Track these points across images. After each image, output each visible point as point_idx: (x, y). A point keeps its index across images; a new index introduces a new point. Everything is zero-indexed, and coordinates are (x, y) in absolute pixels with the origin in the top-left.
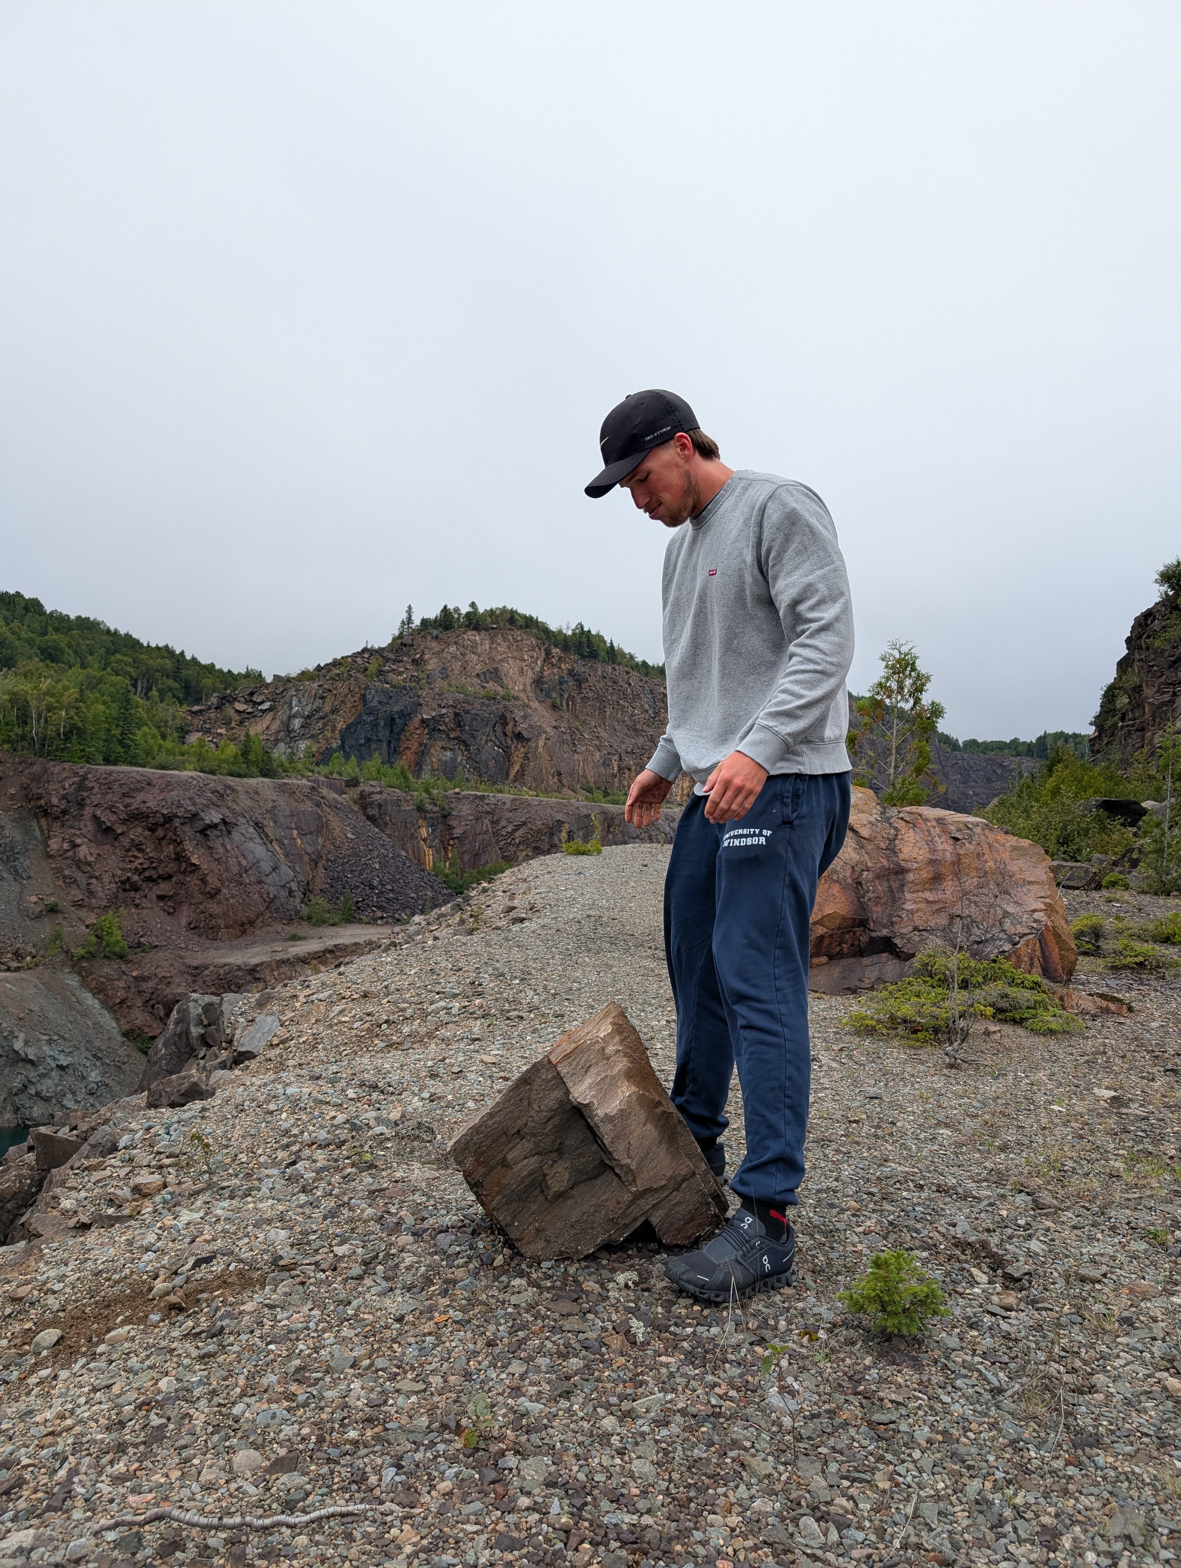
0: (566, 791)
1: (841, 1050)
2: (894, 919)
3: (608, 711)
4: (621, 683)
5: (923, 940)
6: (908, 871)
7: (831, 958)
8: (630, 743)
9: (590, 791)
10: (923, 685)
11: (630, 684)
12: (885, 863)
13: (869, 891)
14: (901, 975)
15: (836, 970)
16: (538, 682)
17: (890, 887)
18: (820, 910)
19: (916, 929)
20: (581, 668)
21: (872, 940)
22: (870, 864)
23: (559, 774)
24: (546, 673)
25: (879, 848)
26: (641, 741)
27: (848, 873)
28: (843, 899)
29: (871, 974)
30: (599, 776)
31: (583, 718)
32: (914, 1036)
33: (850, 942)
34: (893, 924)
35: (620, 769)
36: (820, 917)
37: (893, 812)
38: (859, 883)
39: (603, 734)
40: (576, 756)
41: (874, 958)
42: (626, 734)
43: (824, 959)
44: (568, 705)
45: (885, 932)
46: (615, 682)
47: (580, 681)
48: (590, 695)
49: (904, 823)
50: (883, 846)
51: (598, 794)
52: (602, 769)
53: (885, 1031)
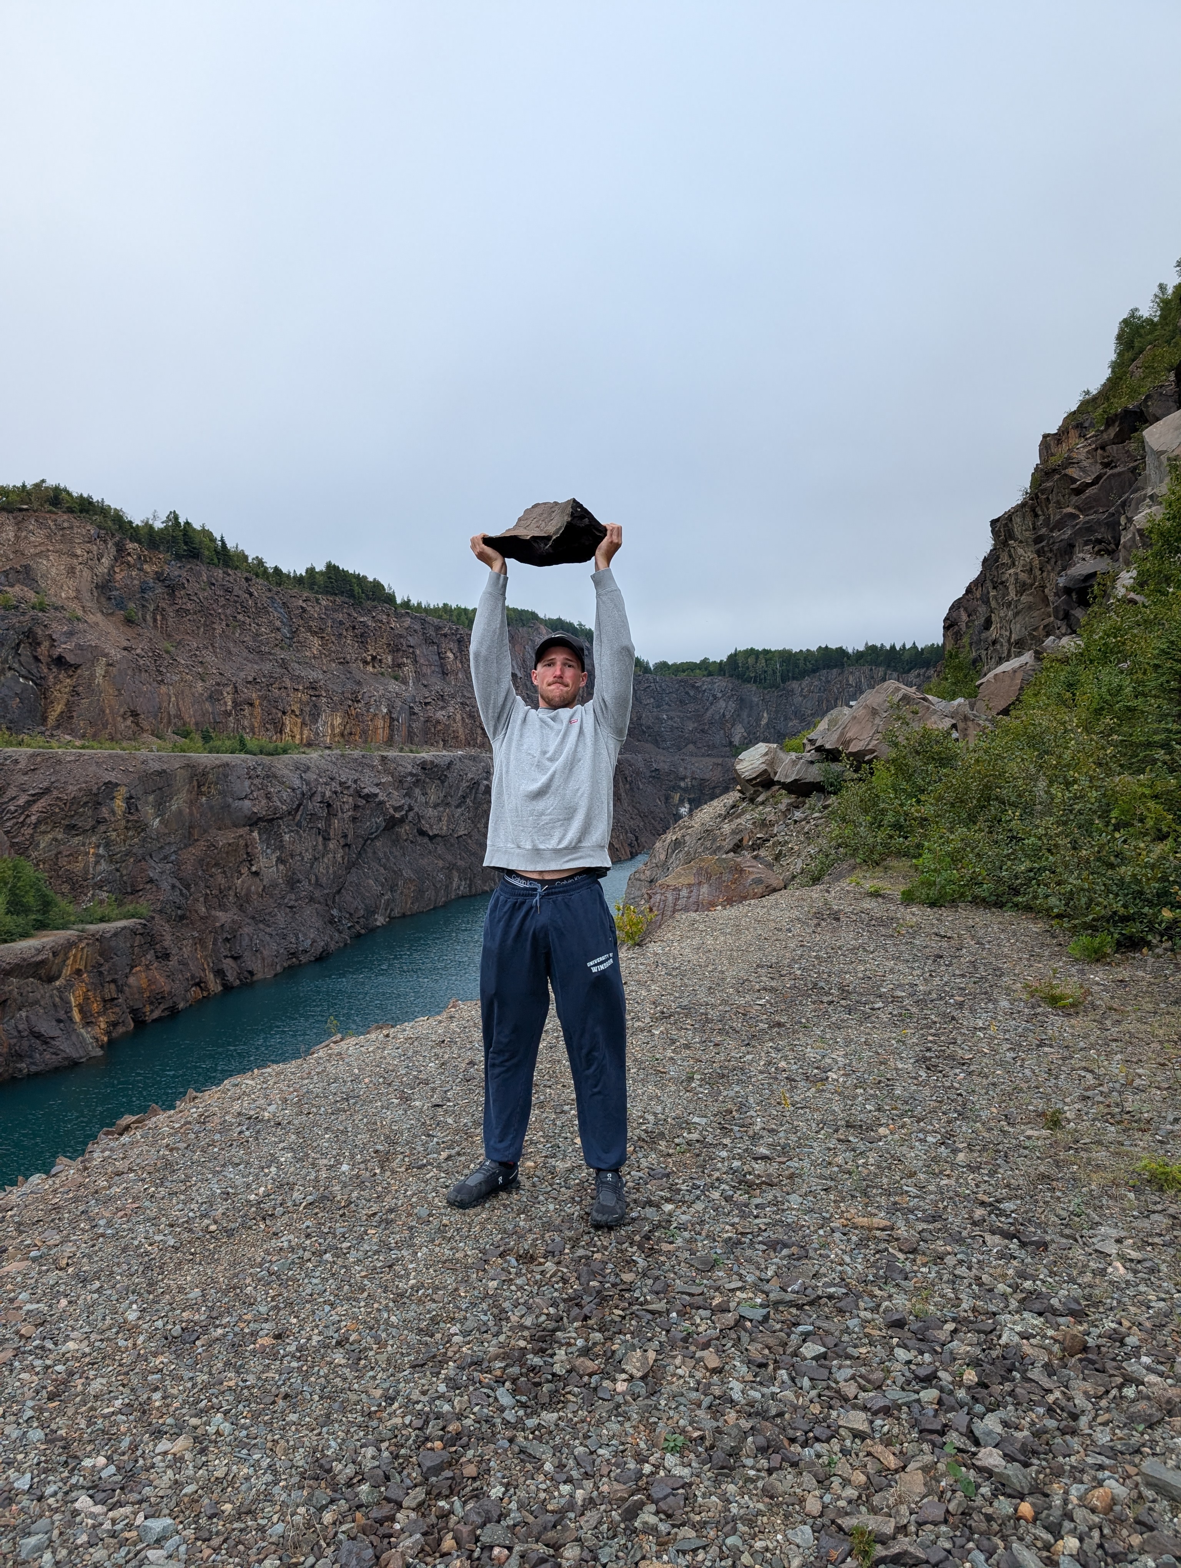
0: (147, 737)
3: (218, 629)
4: (238, 592)
8: (250, 671)
9: (185, 735)
11: (251, 594)
16: (104, 588)
20: (174, 570)
23: (135, 714)
24: (118, 577)
26: (267, 667)
30: (203, 715)
31: (178, 638)
35: (235, 703)
39: (210, 659)
40: (164, 689)
42: (247, 659)
44: (155, 620)
46: (228, 591)
47: (173, 588)
48: (189, 606)
51: (194, 740)
52: (208, 706)
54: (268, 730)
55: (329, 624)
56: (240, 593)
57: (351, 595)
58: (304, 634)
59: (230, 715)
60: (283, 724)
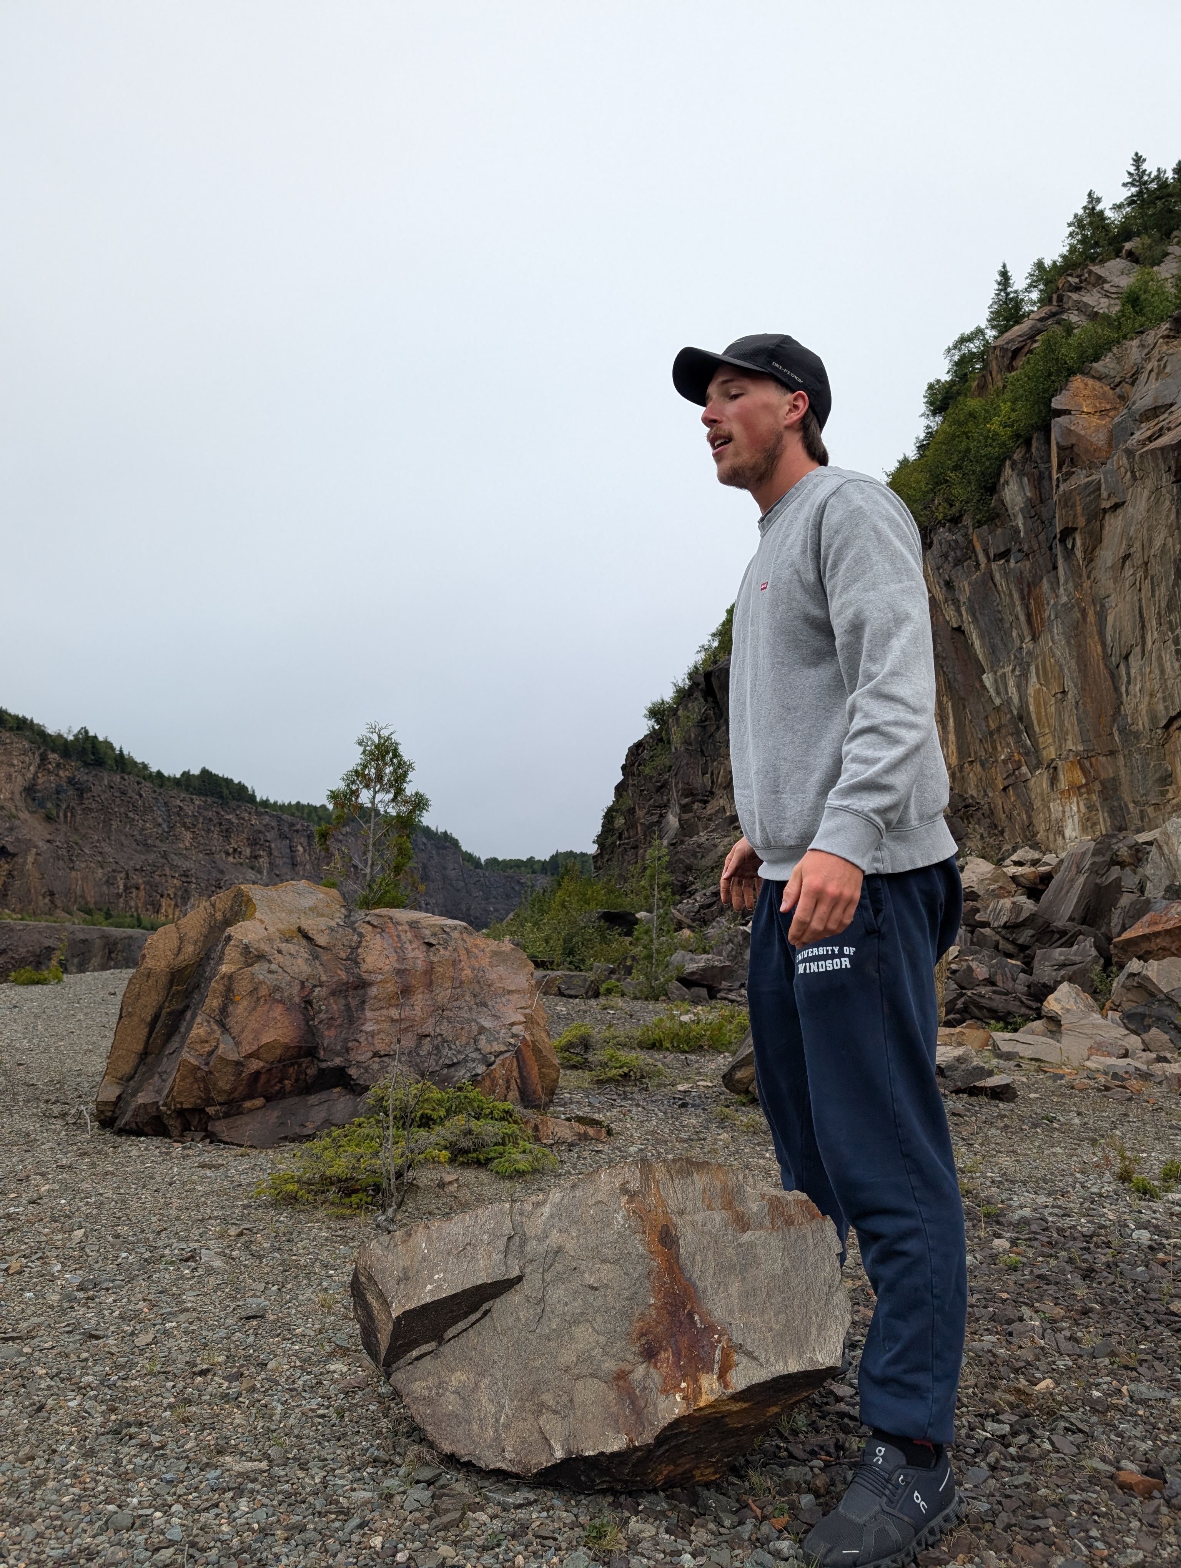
0: (60, 913)
1: (241, 1234)
2: (350, 1044)
3: (115, 824)
4: (130, 793)
5: (383, 1069)
6: (371, 984)
7: (268, 1099)
8: (139, 860)
9: (89, 912)
10: (405, 775)
11: (141, 796)
12: (343, 975)
13: (320, 1011)
14: (355, 1114)
15: (273, 1116)
16: (30, 790)
17: (347, 1005)
18: (256, 1038)
19: (376, 1054)
20: (83, 776)
21: (322, 1071)
22: (324, 978)
23: (52, 894)
24: (40, 781)
25: (338, 958)
26: (151, 857)
27: (296, 990)
28: (287, 1023)
29: (318, 1115)
30: (101, 896)
31: (84, 832)
32: (346, 1200)
33: (294, 1077)
34: (348, 1050)
35: (126, 888)
36: (255, 1048)
37: (359, 915)
38: (309, 1002)
39: (108, 850)
40: (73, 874)
41: (322, 1096)
42: (135, 851)
43: (259, 1102)
44: (66, 816)
45: (338, 1061)
46: (124, 793)
47: (81, 791)
48: (94, 806)
49: (370, 928)
50: (343, 955)
51: (99, 916)
52: (105, 889)
53: (311, 1197)
54: (147, 910)
55: (201, 820)
56: (133, 795)
57: (221, 797)
58: (179, 829)
59: (120, 896)
60: (160, 905)
